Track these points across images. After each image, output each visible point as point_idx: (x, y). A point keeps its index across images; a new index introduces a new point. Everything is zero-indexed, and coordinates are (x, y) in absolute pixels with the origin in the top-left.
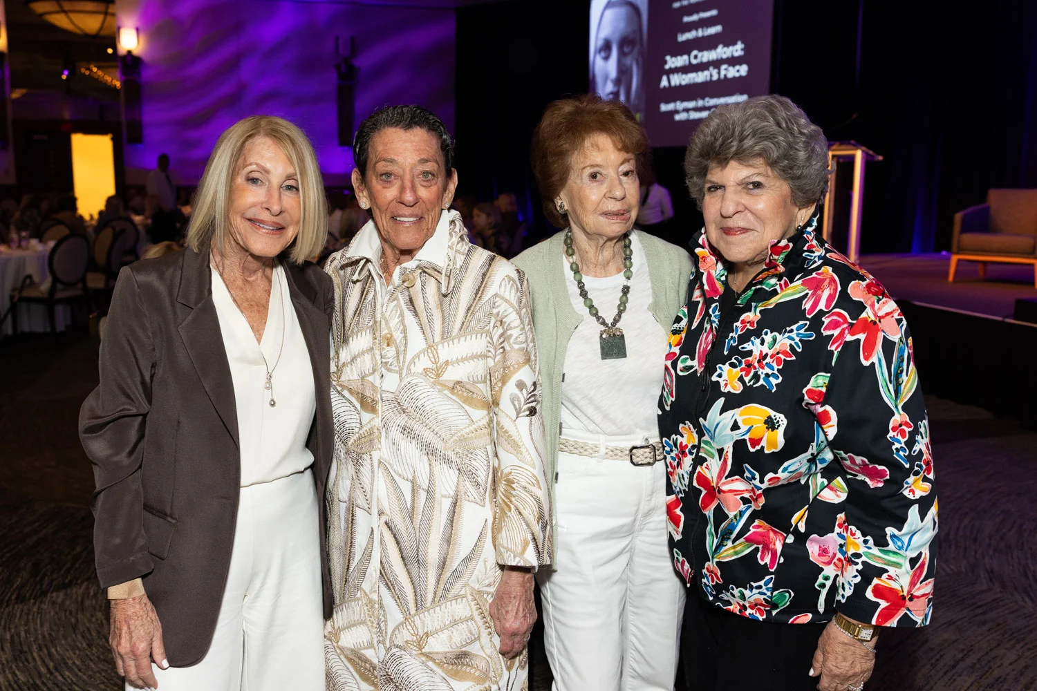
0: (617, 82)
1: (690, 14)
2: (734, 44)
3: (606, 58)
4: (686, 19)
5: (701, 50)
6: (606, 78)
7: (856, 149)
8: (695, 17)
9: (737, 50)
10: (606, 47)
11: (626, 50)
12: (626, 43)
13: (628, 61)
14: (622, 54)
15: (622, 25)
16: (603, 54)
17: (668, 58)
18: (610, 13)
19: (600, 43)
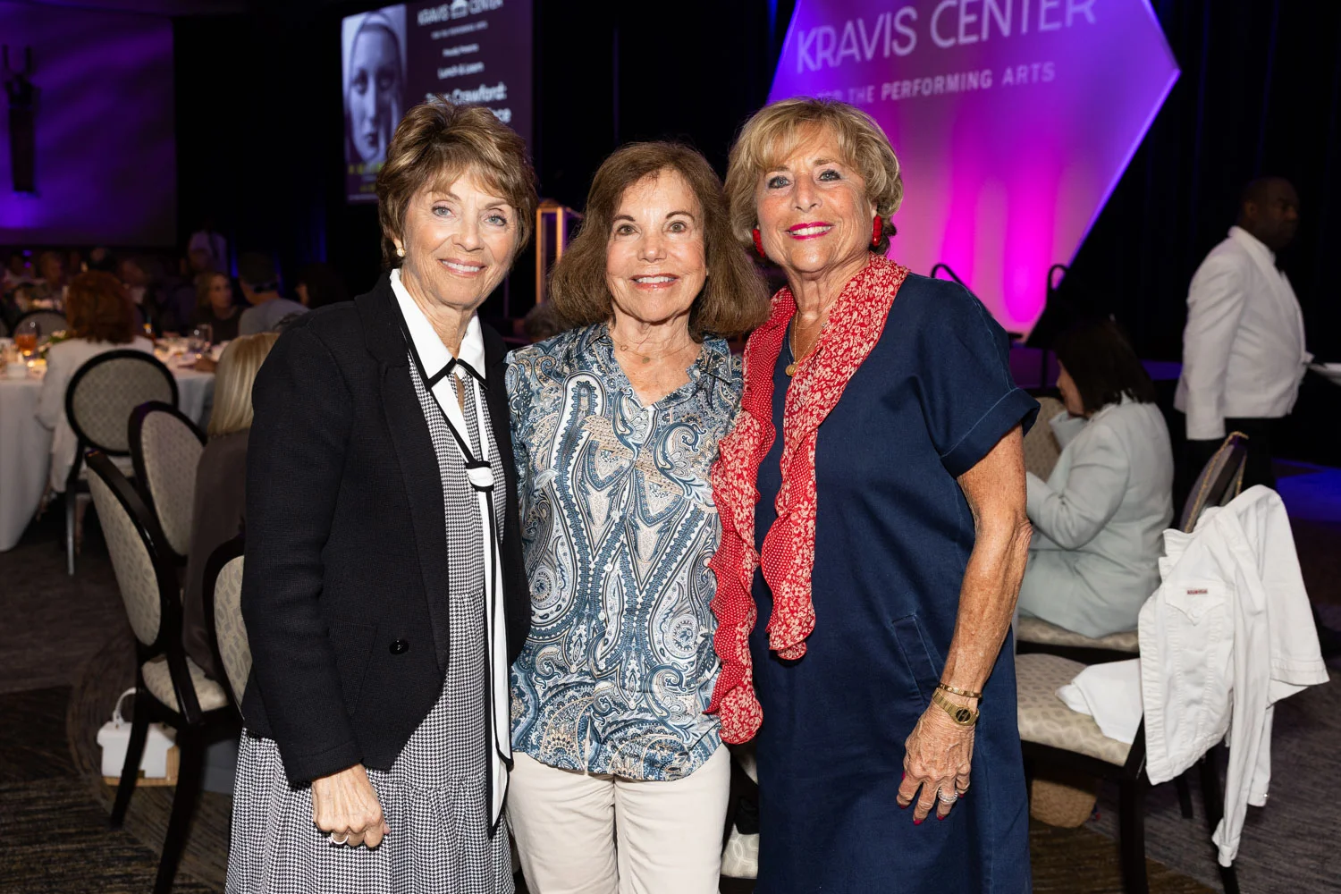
0: (376, 121)
1: (450, 47)
2: (496, 85)
3: (363, 92)
4: (448, 53)
5: (463, 89)
6: (363, 117)
7: (557, 207)
8: (454, 52)
9: (499, 92)
10: (362, 79)
11: (385, 83)
12: (384, 75)
13: (387, 97)
14: (380, 90)
15: (378, 54)
16: (359, 87)
17: (429, 96)
18: (364, 38)
19: (355, 73)
